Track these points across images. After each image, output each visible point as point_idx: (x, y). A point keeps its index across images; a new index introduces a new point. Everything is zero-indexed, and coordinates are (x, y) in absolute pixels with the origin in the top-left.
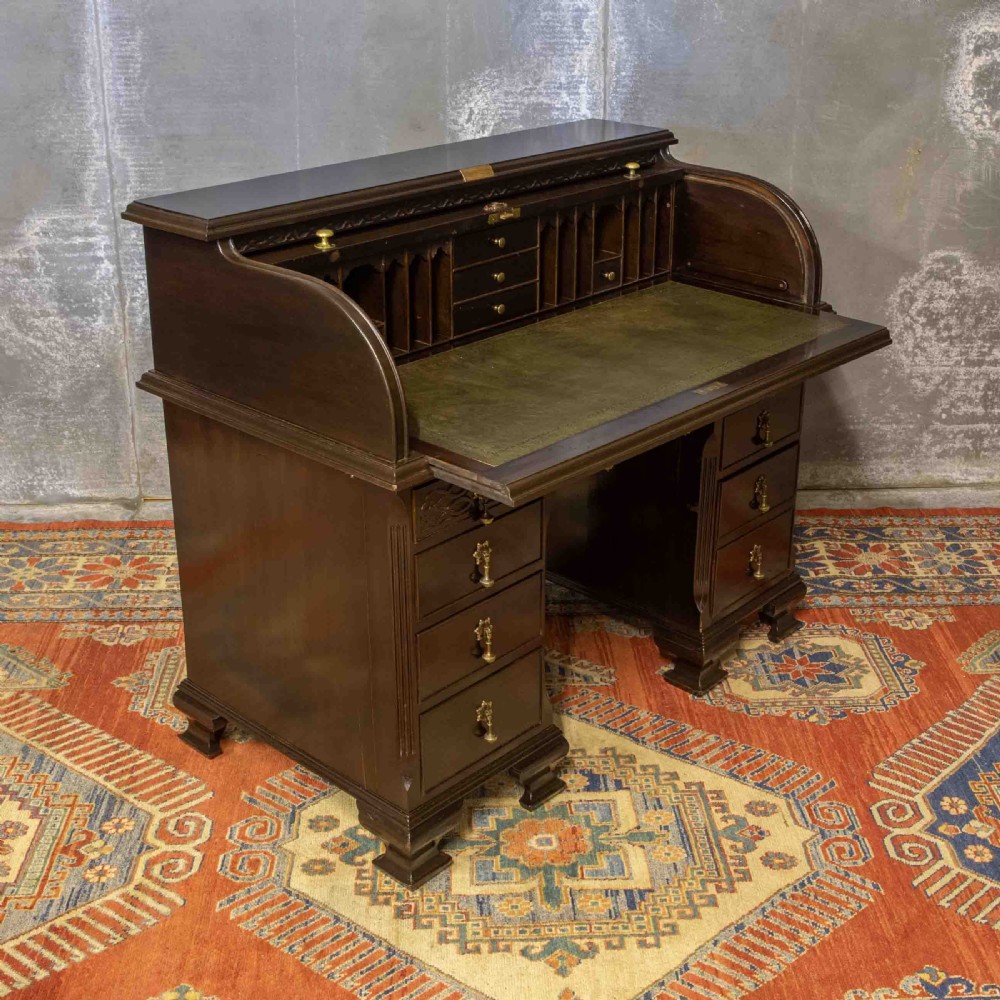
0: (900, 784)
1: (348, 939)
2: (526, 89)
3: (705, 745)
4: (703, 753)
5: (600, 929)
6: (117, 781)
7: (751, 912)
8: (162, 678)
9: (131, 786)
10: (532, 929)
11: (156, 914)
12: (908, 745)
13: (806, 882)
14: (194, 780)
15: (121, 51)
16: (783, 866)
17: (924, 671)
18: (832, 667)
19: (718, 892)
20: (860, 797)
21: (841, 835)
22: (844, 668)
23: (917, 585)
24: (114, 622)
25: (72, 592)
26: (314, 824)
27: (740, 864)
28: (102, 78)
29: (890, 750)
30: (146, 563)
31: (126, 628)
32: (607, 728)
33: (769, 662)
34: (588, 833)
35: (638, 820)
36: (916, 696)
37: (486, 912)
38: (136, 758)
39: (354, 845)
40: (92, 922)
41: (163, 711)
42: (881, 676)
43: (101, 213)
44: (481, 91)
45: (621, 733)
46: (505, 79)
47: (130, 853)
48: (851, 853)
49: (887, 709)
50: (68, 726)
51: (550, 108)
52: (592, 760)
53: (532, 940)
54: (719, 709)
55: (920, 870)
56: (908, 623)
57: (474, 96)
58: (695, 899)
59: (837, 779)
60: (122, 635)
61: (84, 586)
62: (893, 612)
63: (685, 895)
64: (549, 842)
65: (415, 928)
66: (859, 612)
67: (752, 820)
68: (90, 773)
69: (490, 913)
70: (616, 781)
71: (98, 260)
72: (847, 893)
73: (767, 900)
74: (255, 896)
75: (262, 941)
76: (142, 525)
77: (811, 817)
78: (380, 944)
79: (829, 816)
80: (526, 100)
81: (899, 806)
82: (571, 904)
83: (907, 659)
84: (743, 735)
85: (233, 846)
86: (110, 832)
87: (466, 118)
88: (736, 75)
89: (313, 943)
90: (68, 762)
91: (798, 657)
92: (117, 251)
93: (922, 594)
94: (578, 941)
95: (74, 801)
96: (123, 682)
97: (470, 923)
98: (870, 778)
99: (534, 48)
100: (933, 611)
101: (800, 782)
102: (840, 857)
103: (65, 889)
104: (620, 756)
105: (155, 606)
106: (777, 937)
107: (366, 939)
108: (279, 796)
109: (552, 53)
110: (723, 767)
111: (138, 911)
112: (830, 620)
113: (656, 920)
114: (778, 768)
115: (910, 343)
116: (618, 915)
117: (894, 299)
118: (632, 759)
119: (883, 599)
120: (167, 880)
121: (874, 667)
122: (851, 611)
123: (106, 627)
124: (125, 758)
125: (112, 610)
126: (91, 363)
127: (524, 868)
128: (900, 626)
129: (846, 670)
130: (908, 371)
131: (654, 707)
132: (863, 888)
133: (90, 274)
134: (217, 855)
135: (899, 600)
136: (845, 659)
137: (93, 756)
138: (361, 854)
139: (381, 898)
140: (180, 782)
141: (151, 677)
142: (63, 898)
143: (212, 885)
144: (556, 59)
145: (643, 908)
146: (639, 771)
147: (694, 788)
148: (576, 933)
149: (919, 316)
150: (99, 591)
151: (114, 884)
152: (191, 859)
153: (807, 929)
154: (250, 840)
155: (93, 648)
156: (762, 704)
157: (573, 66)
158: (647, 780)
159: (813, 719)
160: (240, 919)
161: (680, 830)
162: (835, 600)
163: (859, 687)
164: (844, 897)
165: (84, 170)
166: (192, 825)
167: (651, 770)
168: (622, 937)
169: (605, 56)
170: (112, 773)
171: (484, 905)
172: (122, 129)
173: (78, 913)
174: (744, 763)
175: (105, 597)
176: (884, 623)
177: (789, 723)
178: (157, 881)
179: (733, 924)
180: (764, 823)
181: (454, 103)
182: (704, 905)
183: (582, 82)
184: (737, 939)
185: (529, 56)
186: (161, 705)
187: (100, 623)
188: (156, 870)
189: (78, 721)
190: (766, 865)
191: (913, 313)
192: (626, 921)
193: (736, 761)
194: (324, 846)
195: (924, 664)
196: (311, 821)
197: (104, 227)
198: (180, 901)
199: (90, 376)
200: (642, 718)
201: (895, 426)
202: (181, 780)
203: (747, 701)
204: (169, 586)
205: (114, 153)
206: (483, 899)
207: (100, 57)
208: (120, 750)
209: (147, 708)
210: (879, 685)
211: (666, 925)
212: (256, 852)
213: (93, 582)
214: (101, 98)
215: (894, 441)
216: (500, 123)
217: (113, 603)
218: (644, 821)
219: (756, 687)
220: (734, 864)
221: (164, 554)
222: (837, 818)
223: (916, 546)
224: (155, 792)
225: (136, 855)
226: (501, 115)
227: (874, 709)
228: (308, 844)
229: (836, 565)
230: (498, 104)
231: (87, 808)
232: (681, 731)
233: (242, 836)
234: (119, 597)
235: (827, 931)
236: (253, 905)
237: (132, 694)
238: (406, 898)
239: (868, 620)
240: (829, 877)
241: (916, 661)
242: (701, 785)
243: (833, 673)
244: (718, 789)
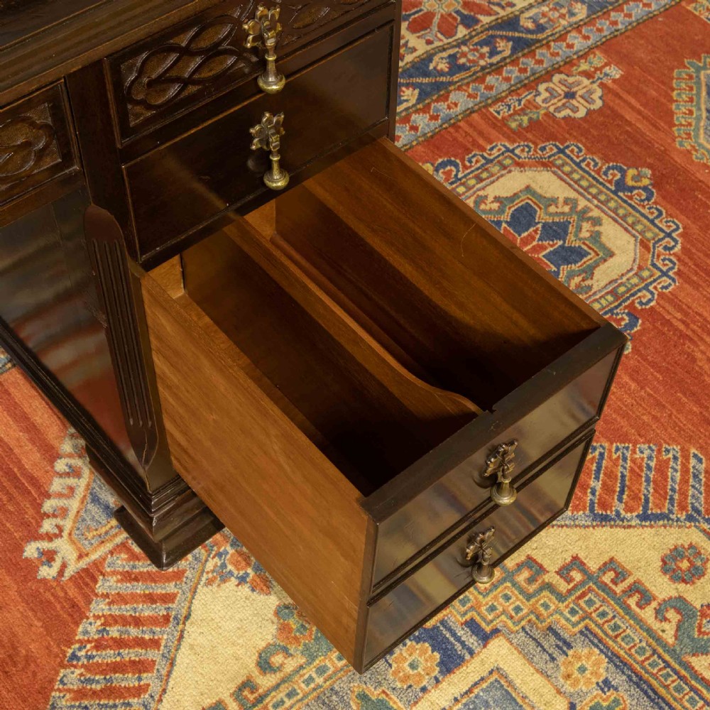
17: (657, 186)
18: (550, 231)
22: (565, 225)
23: (530, 25)
42: (620, 220)
49: (673, 279)
56: (575, 103)
62: (542, 90)
66: (503, 109)
67: (693, 595)
70: (466, 623)
83: (624, 173)
93: (547, 41)
100: (584, 66)
114: (641, 468)
119: (515, 72)
122: (491, 110)
128: (571, 114)
129: (571, 229)
135: (532, 64)
147: (577, 576)
162: (459, 99)
174: (596, 484)
176: (546, 115)
210: (629, 238)
218: (570, 689)
227: (659, 287)
239: (525, 119)
241: (637, 172)
243: (560, 243)
244: (606, 558)
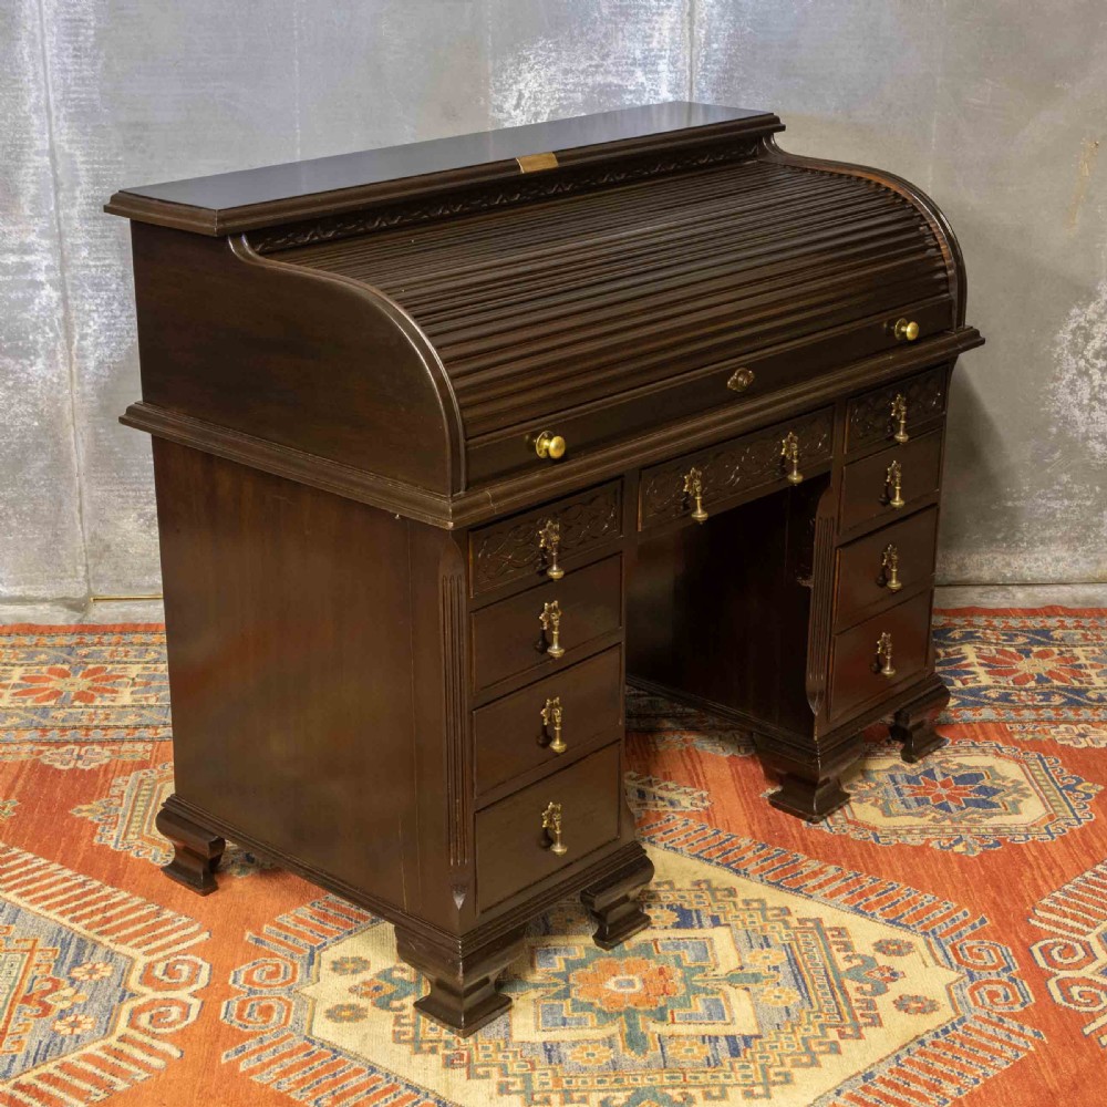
0: (1069, 922)
1: (386, 1091)
2: (590, 66)
3: (822, 878)
4: (820, 886)
5: (696, 1078)
6: (86, 922)
7: (881, 1060)
8: (134, 807)
9: (104, 928)
10: (613, 1079)
11: (147, 1067)
12: (1079, 878)
13: (950, 1028)
14: (185, 920)
15: (68, 13)
16: (921, 1010)
17: (1100, 795)
18: (984, 790)
19: (841, 1038)
20: (1018, 936)
21: (994, 978)
22: (999, 791)
23: (1094, 697)
24: (67, 743)
25: (9, 708)
26: (338, 967)
27: (868, 1008)
28: (43, 46)
29: (1057, 884)
30: (103, 674)
31: (84, 750)
32: (699, 857)
33: (903, 784)
34: (679, 973)
35: (740, 959)
36: (1089, 823)
37: (555, 1060)
38: (107, 897)
39: (388, 989)
40: (68, 1078)
41: (139, 843)
42: (1046, 801)
43: (42, 224)
44: (532, 69)
45: (718, 864)
46: (564, 53)
47: (109, 1001)
48: (1006, 997)
49: (1053, 838)
50: (17, 862)
51: (621, 90)
52: (682, 893)
53: (613, 1090)
54: (840, 836)
55: (1092, 1017)
56: (1082, 740)
57: (524, 75)
58: (813, 1046)
59: (989, 916)
60: (79, 757)
61: (24, 701)
62: (1062, 727)
63: (800, 1042)
64: (631, 984)
65: (469, 1078)
66: (1018, 727)
67: (882, 960)
68: (52, 914)
69: (560, 1061)
70: (712, 916)
71: (39, 285)
72: (1001, 1041)
73: (902, 1047)
74: (269, 1046)
75: (281, 1095)
76: (94, 629)
77: (956, 957)
78: (427, 1096)
79: (979, 957)
80: (590, 81)
81: (1066, 946)
82: (659, 1051)
83: (1079, 782)
84: (871, 866)
85: (238, 992)
86: (82, 978)
87: (514, 102)
88: (859, 47)
89: (344, 1095)
90: (22, 902)
91: (940, 779)
92: (63, 274)
93: (1099, 707)
94: (669, 1092)
95: (33, 947)
96: (85, 811)
97: (536, 1074)
98: (1030, 915)
99: (600, 13)
101: (942, 919)
102: (992, 1001)
103: (31, 1042)
104: (717, 889)
105: (119, 724)
106: (914, 1087)
107: (409, 1091)
108: (293, 936)
109: (623, 19)
110: (845, 901)
111: (124, 1065)
112: (980, 737)
113: (765, 1070)
114: (915, 903)
115: (1085, 394)
116: (718, 1063)
117: (1065, 336)
118: (732, 892)
119: (1051, 713)
120: (158, 1031)
121: (1037, 792)
122: (1008, 726)
123: (58, 748)
124: (94, 897)
125: (63, 729)
126: (27, 420)
127: (600, 1011)
128: (1071, 743)
129: (1002, 794)
130: (1083, 429)
131: (759, 835)
132: (1020, 1035)
133: (25, 304)
134: (220, 1002)
135: (1071, 714)
136: (1000, 782)
137: (53, 895)
138: (399, 998)
139: (426, 1046)
140: (166, 922)
141: (121, 805)
142: (28, 1052)
143: (213, 1034)
144: (629, 27)
145: (748, 1055)
146: (740, 905)
147: (810, 924)
148: (666, 1082)
149: (1097, 358)
150: (45, 707)
151: (92, 1036)
152: (186, 1008)
153: (952, 1080)
154: (259, 985)
155: (43, 773)
156: (895, 832)
157: (651, 36)
158: (751, 916)
159: (959, 848)
160: (252, 1072)
161: (793, 971)
162: (987, 713)
163: (1018, 812)
164: (997, 1045)
165: (20, 168)
166: (185, 970)
167: (755, 905)
168: (723, 1087)
169: (692, 22)
170: (78, 913)
171: (552, 1053)
172: (70, 114)
173: (49, 1068)
174: (873, 898)
175: (52, 714)
176: (1050, 740)
177: (927, 854)
178: (145, 1031)
179: (860, 1073)
180: (898, 963)
181: (498, 84)
182: (823, 1053)
183: (661, 57)
184: (865, 1089)
185: (594, 22)
186: (136, 836)
187: (48, 743)
188: (144, 1020)
189: (30, 856)
190: (900, 1010)
191: (1089, 354)
192: (729, 1069)
193: (861, 895)
194: (352, 990)
195: (1101, 788)
196: (334, 963)
197: (46, 243)
198: (176, 1053)
199: (24, 437)
200: (743, 847)
201: (1066, 502)
202: (167, 920)
203: (875, 828)
204: (135, 701)
205: (60, 147)
206: (552, 1046)
207: (41, 19)
208: (87, 888)
209: (117, 841)
210: (1043, 811)
211: (777, 1074)
212: (267, 998)
213: (35, 696)
214: (42, 73)
215: (1065, 521)
216: (557, 110)
217: (63, 721)
218: (748, 961)
219: (886, 812)
220: (860, 1008)
221: (126, 663)
222: (989, 958)
223: (1094, 652)
224: (136, 934)
225: (116, 1003)
226: (558, 100)
227: (1037, 838)
228: (332, 988)
229: (989, 673)
230: (555, 86)
231: (50, 953)
232: (794, 861)
233: (248, 980)
234: (71, 714)
235: (976, 1081)
236: (267, 1056)
237: (97, 825)
238: (456, 1046)
239: (1030, 737)
240: (978, 1023)
241: (1090, 784)
242: (818, 922)
243: (984, 797)
244: (840, 926)
